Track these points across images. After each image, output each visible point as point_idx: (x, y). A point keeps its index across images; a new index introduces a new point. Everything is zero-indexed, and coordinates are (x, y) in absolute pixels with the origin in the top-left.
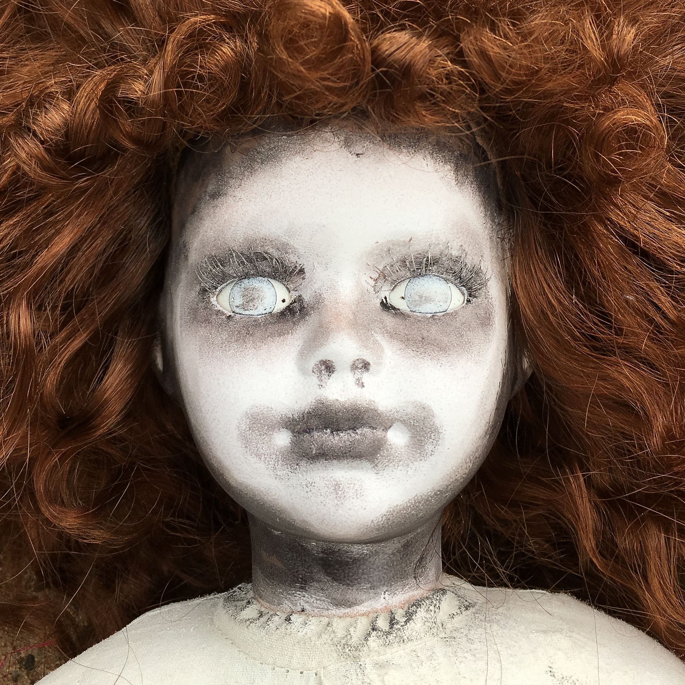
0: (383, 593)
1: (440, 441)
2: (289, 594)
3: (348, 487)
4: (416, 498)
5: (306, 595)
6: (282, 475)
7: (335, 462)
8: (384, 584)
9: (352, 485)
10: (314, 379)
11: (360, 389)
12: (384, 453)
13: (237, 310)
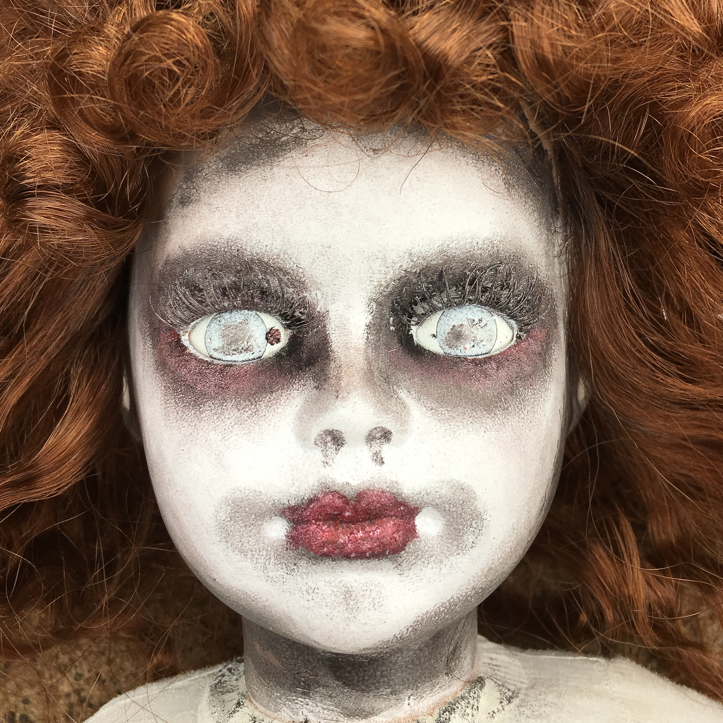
0: (407, 698)
1: (484, 529)
2: (289, 700)
3: (363, 596)
4: (451, 600)
5: (310, 703)
6: (274, 577)
7: (345, 563)
8: (408, 688)
9: (368, 592)
10: (317, 454)
11: (378, 467)
12: (410, 548)
13: (216, 355)
